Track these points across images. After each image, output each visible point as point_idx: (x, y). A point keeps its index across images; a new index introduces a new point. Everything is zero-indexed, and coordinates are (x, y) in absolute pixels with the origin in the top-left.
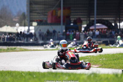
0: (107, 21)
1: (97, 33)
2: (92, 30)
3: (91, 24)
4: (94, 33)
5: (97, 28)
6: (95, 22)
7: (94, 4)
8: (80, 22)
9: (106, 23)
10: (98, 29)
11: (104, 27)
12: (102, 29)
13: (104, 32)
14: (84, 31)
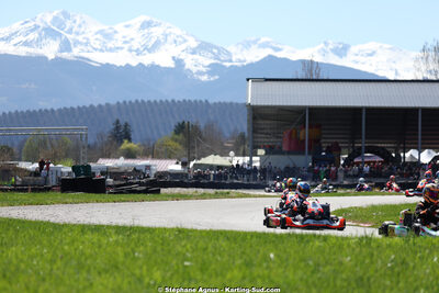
0: (383, 148)
1: (366, 169)
2: (358, 164)
3: (356, 153)
4: (361, 170)
5: (366, 160)
6: (363, 150)
7: (361, 119)
8: (339, 150)
9: (382, 152)
10: (368, 163)
11: (378, 159)
12: (374, 162)
13: (378, 167)
14: (343, 165)
